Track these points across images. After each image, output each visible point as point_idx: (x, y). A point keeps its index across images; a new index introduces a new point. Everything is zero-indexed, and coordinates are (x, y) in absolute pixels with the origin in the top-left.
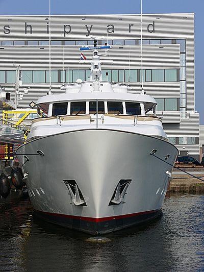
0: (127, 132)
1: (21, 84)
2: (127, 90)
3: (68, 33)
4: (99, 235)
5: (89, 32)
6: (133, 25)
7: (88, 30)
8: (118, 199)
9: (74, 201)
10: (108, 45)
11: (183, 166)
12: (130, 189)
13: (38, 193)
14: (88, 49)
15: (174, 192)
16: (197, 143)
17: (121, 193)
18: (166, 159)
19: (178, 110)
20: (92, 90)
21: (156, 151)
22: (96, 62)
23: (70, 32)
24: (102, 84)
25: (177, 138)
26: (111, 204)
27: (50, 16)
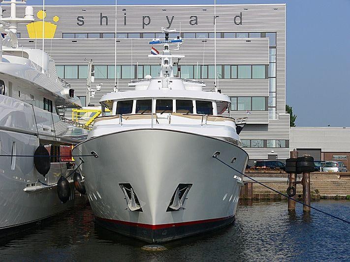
0: (185, 133)
1: (93, 81)
2: (201, 88)
3: (147, 25)
4: (156, 243)
5: (170, 24)
6: (218, 16)
7: (169, 22)
8: (177, 205)
9: (130, 206)
10: (180, 38)
11: (269, 172)
12: (191, 194)
13: (95, 197)
14: (158, 42)
15: (257, 200)
16: (287, 146)
17: (180, 199)
18: (232, 162)
19: (266, 110)
20: (161, 87)
21: (219, 153)
22: (166, 57)
23: (149, 24)
24: (171, 80)
25: (265, 141)
26: (169, 209)
27: (116, 6)
